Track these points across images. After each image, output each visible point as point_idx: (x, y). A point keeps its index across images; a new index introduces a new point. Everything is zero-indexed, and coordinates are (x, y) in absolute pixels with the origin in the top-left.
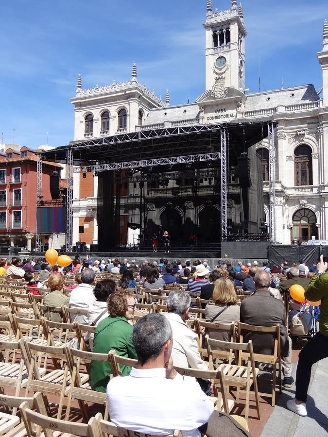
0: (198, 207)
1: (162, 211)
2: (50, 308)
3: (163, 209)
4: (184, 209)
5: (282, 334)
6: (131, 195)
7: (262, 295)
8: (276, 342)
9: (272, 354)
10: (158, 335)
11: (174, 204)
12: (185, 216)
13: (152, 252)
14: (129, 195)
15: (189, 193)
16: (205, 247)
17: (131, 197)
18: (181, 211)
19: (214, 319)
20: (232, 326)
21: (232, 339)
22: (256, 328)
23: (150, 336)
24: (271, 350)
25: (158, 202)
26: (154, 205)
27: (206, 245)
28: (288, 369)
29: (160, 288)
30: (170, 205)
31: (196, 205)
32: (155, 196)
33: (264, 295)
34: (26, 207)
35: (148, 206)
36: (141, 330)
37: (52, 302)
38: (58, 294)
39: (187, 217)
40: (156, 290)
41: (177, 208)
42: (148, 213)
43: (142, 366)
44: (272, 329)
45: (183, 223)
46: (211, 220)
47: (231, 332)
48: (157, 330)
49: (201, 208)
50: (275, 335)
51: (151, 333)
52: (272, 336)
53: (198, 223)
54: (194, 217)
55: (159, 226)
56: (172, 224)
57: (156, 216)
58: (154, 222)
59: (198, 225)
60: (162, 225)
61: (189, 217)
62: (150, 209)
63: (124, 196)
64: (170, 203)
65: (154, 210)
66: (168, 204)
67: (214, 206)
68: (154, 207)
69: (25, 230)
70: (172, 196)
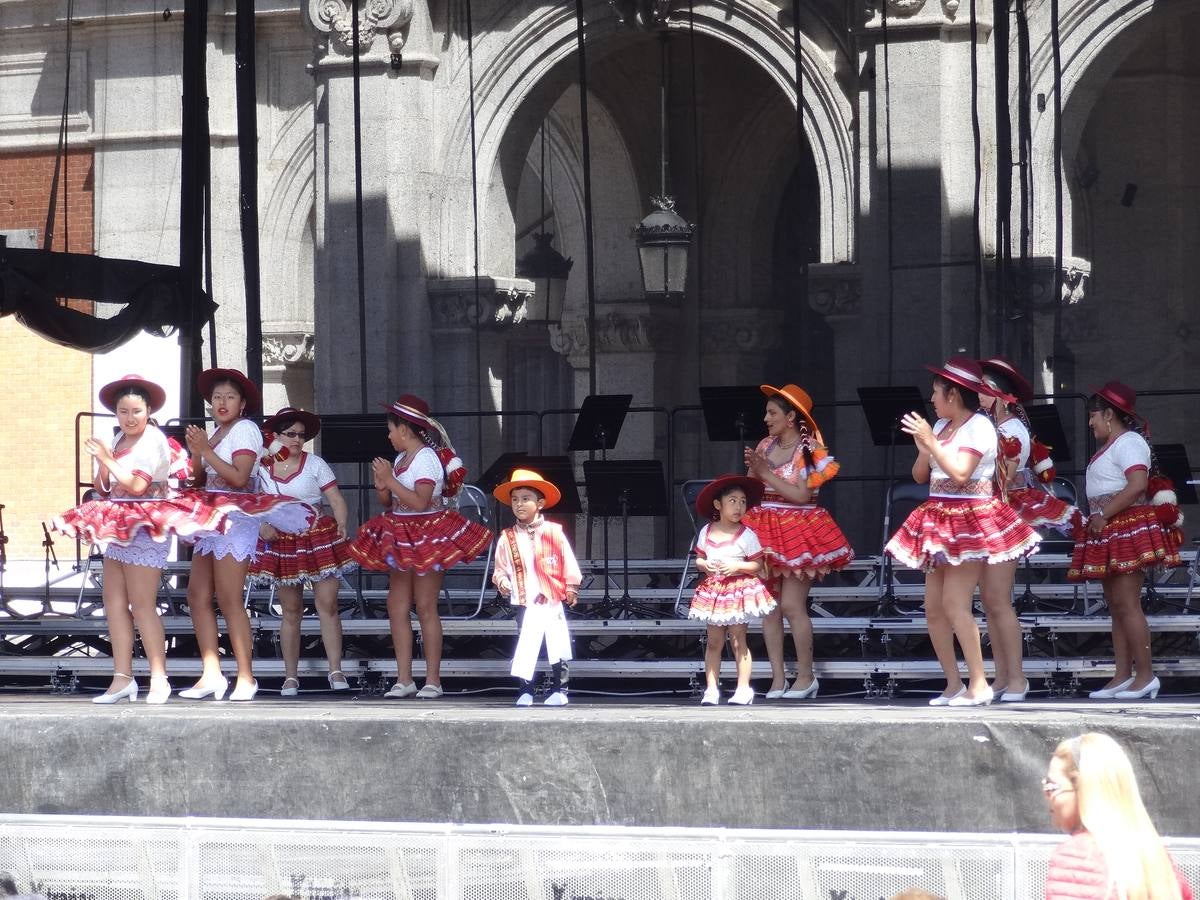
1: (532, 65)
3: (547, 37)
35: (330, 1)
41: (749, 18)
49: (1077, 29)
53: (1043, 247)
54: (990, 159)
55: (483, 291)
56: (680, 260)
57: (438, 142)
58: (411, 249)
59: (1052, 270)
60: (528, 286)
61: (905, 151)
62: (357, 49)
65: (410, 55)
68: (405, 17)
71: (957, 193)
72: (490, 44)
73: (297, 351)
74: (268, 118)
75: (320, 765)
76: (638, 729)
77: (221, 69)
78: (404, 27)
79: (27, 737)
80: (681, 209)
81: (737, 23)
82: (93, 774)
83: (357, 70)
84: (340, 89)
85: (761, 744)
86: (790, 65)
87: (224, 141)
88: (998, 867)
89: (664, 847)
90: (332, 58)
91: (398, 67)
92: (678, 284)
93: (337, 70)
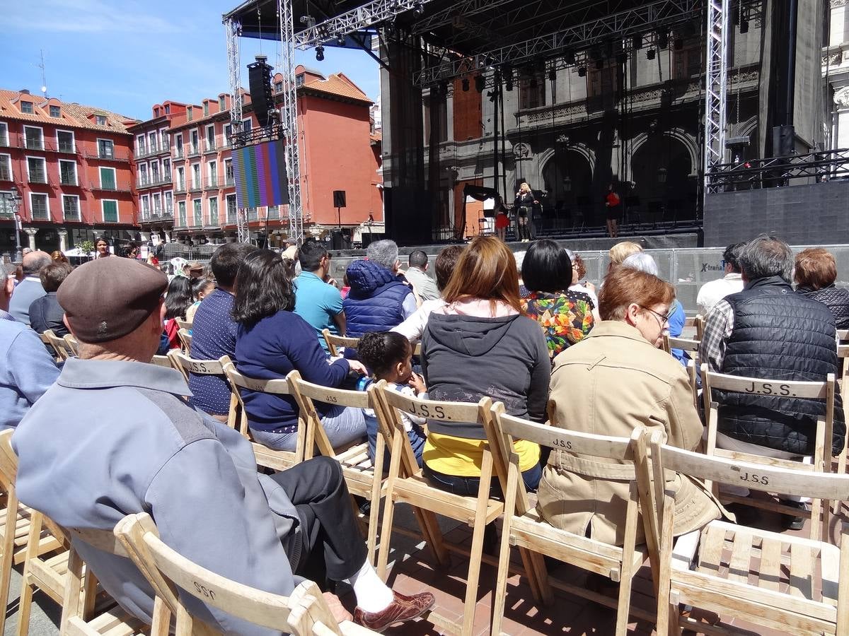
0: (629, 143)
1: (547, 157)
3: (550, 153)
6: (488, 134)
11: (573, 141)
14: (484, 135)
17: (486, 140)
25: (537, 139)
26: (528, 148)
30: (563, 144)
31: (624, 137)
32: (534, 124)
35: (516, 150)
41: (581, 147)
49: (635, 144)
53: (629, 179)
54: (620, 166)
55: (540, 192)
56: (570, 186)
57: (533, 170)
59: (629, 183)
60: (547, 192)
62: (521, 156)
63: (472, 138)
64: (564, 138)
65: (528, 157)
66: (559, 140)
67: (672, 133)
68: (528, 151)
69: (308, 220)
70: (568, 121)
71: (614, 172)
72: (541, 154)
73: (512, 206)
74: (508, 172)
76: (574, 242)
77: (500, 165)
78: (528, 153)
80: (570, 178)
81: (579, 148)
83: (521, 160)
84: (518, 163)
85: (597, 243)
86: (588, 155)
87: (501, 176)
88: (669, 256)
89: (588, 255)
90: (517, 158)
91: (527, 159)
92: (570, 189)
93: (518, 160)
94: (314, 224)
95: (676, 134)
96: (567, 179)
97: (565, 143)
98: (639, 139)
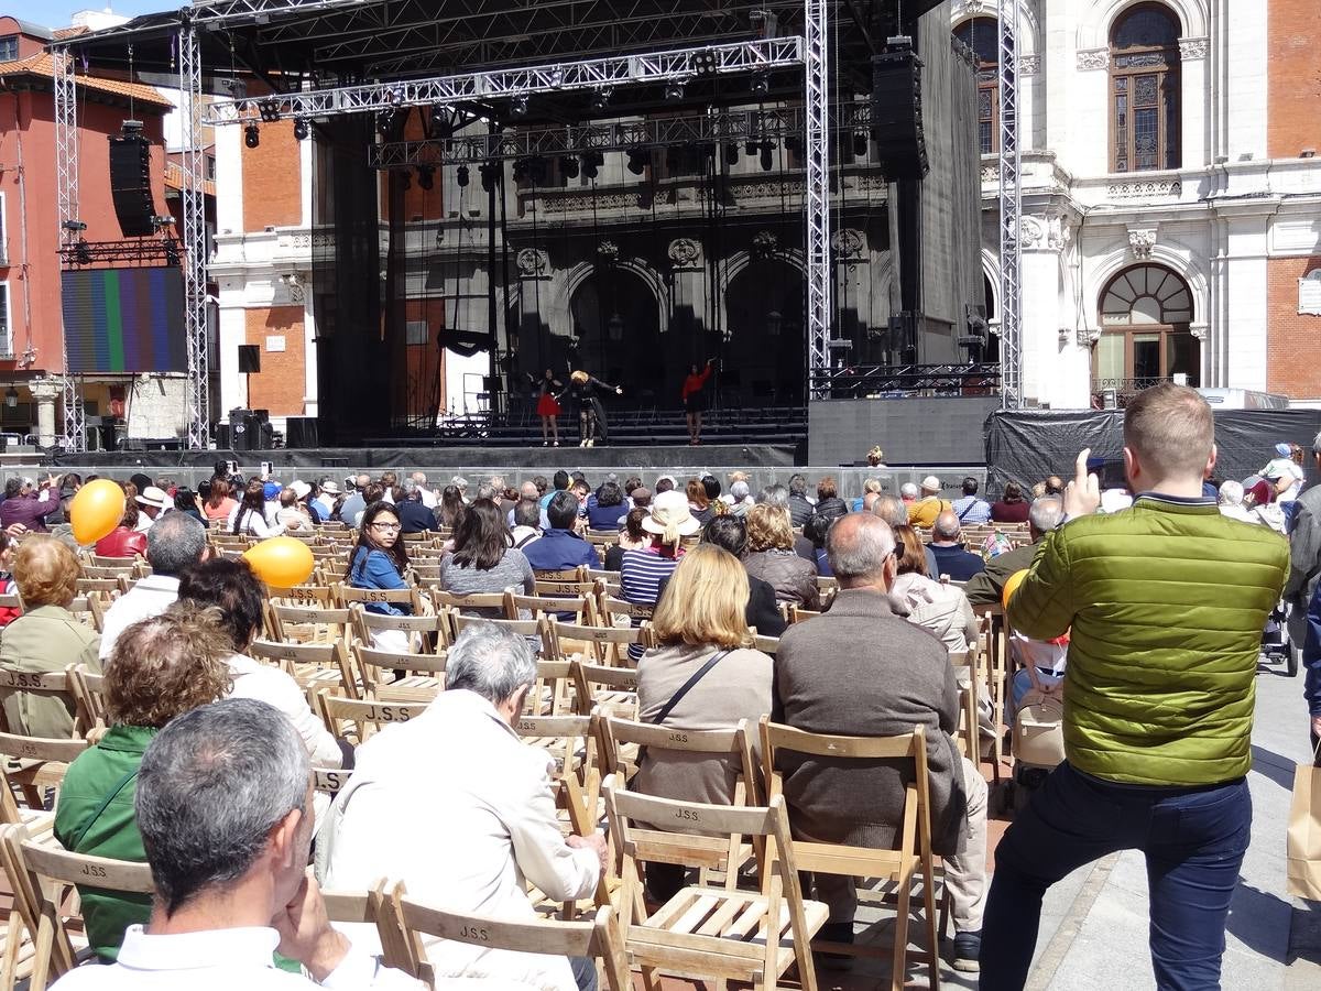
0: (722, 264)
1: (579, 277)
2: (22, 676)
3: (583, 270)
4: (667, 268)
5: (935, 766)
6: (453, 215)
7: (856, 609)
8: (912, 796)
9: (897, 845)
10: (246, 791)
11: (626, 254)
12: (671, 297)
13: (540, 444)
14: (447, 215)
15: (683, 206)
16: (748, 422)
17: (451, 225)
18: (653, 278)
19: (666, 710)
20: (739, 736)
21: (741, 787)
22: (832, 745)
23: (210, 792)
24: (893, 831)
25: (562, 245)
26: (544, 257)
27: (752, 414)
28: (975, 899)
29: (508, 589)
30: (609, 257)
31: (713, 255)
32: (551, 217)
33: (863, 611)
34: (25, 267)
35: (523, 260)
36: (174, 769)
37: (30, 652)
38: (49, 618)
39: (677, 303)
40: (492, 597)
41: (638, 266)
42: (520, 290)
43: (169, 915)
44: (896, 747)
45: (664, 326)
46: (775, 314)
47: (735, 761)
48: (244, 769)
49: (732, 268)
50: (907, 769)
51: (214, 779)
52: (894, 775)
53: (723, 328)
54: (709, 304)
55: (567, 339)
56: (620, 330)
57: (553, 300)
58: (547, 326)
59: (725, 335)
60: (578, 338)
61: (685, 302)
62: (531, 273)
63: (422, 219)
64: (610, 248)
65: (544, 275)
66: (600, 250)
67: (787, 255)
68: (544, 264)
69: (27, 365)
70: (617, 219)
71: (699, 312)
72: (565, 273)
75: (581, 459)
78: (543, 267)
79: (506, 454)
80: (621, 318)
81: (635, 266)
82: (524, 461)
83: (531, 279)
84: (526, 283)
86: (650, 278)
90: (524, 275)
91: (542, 278)
93: (526, 278)
94: (42, 373)
95: (795, 259)
96: (616, 319)
97: (611, 255)
98: (736, 261)
